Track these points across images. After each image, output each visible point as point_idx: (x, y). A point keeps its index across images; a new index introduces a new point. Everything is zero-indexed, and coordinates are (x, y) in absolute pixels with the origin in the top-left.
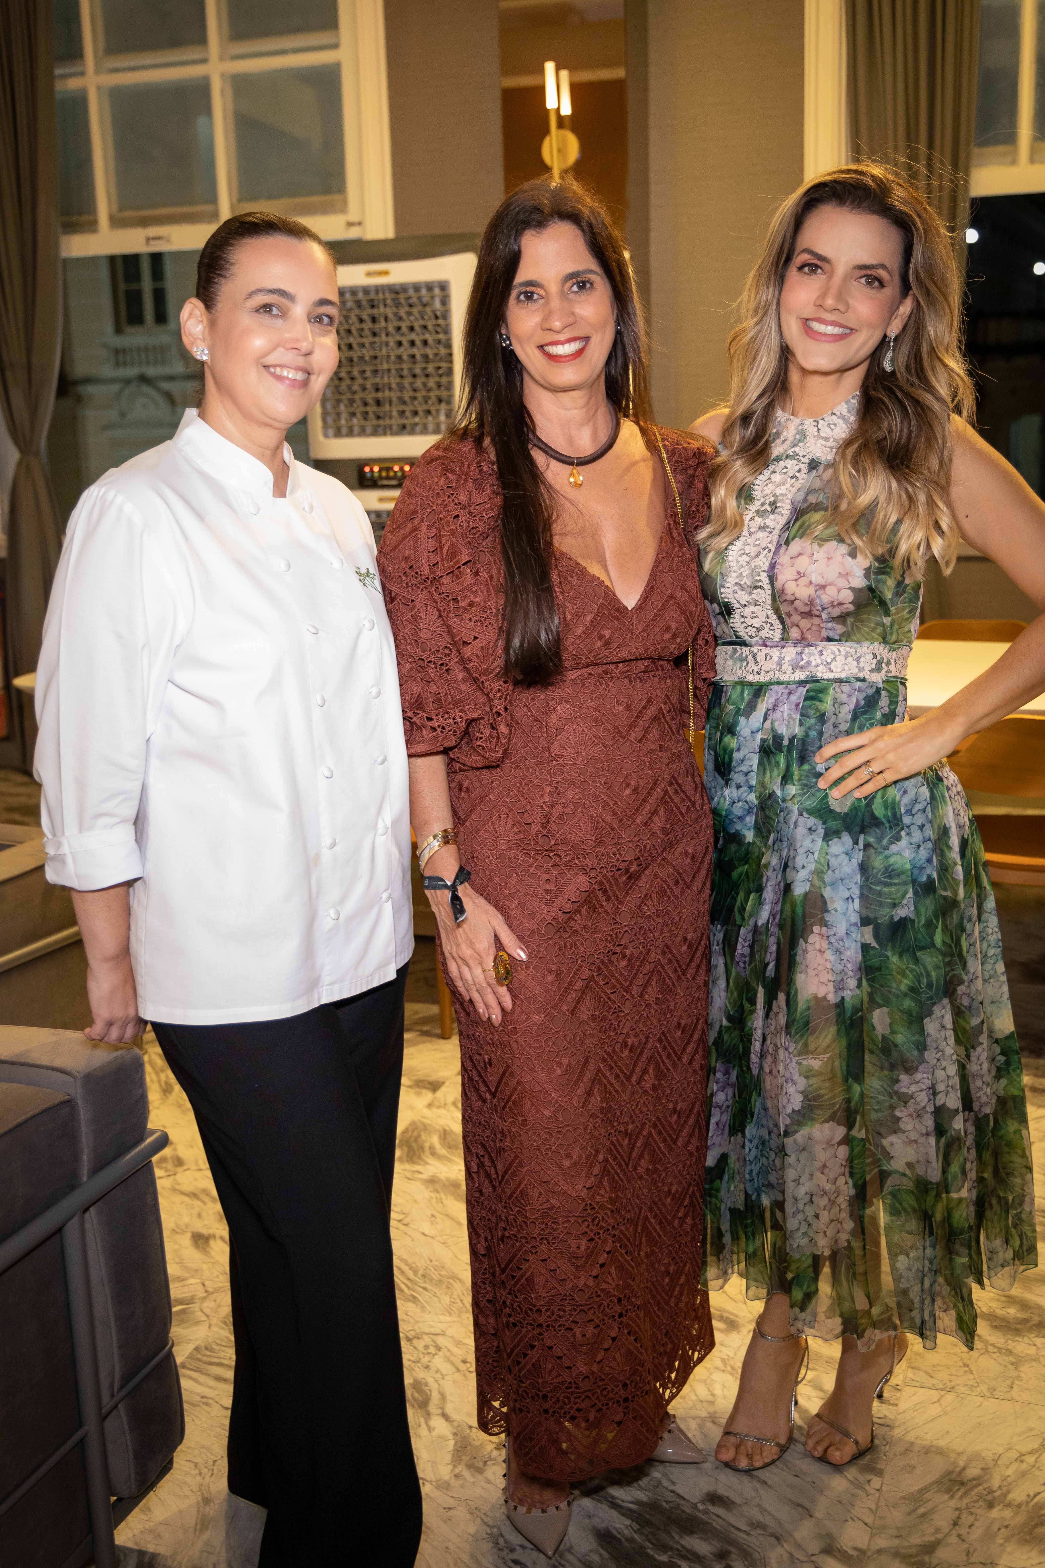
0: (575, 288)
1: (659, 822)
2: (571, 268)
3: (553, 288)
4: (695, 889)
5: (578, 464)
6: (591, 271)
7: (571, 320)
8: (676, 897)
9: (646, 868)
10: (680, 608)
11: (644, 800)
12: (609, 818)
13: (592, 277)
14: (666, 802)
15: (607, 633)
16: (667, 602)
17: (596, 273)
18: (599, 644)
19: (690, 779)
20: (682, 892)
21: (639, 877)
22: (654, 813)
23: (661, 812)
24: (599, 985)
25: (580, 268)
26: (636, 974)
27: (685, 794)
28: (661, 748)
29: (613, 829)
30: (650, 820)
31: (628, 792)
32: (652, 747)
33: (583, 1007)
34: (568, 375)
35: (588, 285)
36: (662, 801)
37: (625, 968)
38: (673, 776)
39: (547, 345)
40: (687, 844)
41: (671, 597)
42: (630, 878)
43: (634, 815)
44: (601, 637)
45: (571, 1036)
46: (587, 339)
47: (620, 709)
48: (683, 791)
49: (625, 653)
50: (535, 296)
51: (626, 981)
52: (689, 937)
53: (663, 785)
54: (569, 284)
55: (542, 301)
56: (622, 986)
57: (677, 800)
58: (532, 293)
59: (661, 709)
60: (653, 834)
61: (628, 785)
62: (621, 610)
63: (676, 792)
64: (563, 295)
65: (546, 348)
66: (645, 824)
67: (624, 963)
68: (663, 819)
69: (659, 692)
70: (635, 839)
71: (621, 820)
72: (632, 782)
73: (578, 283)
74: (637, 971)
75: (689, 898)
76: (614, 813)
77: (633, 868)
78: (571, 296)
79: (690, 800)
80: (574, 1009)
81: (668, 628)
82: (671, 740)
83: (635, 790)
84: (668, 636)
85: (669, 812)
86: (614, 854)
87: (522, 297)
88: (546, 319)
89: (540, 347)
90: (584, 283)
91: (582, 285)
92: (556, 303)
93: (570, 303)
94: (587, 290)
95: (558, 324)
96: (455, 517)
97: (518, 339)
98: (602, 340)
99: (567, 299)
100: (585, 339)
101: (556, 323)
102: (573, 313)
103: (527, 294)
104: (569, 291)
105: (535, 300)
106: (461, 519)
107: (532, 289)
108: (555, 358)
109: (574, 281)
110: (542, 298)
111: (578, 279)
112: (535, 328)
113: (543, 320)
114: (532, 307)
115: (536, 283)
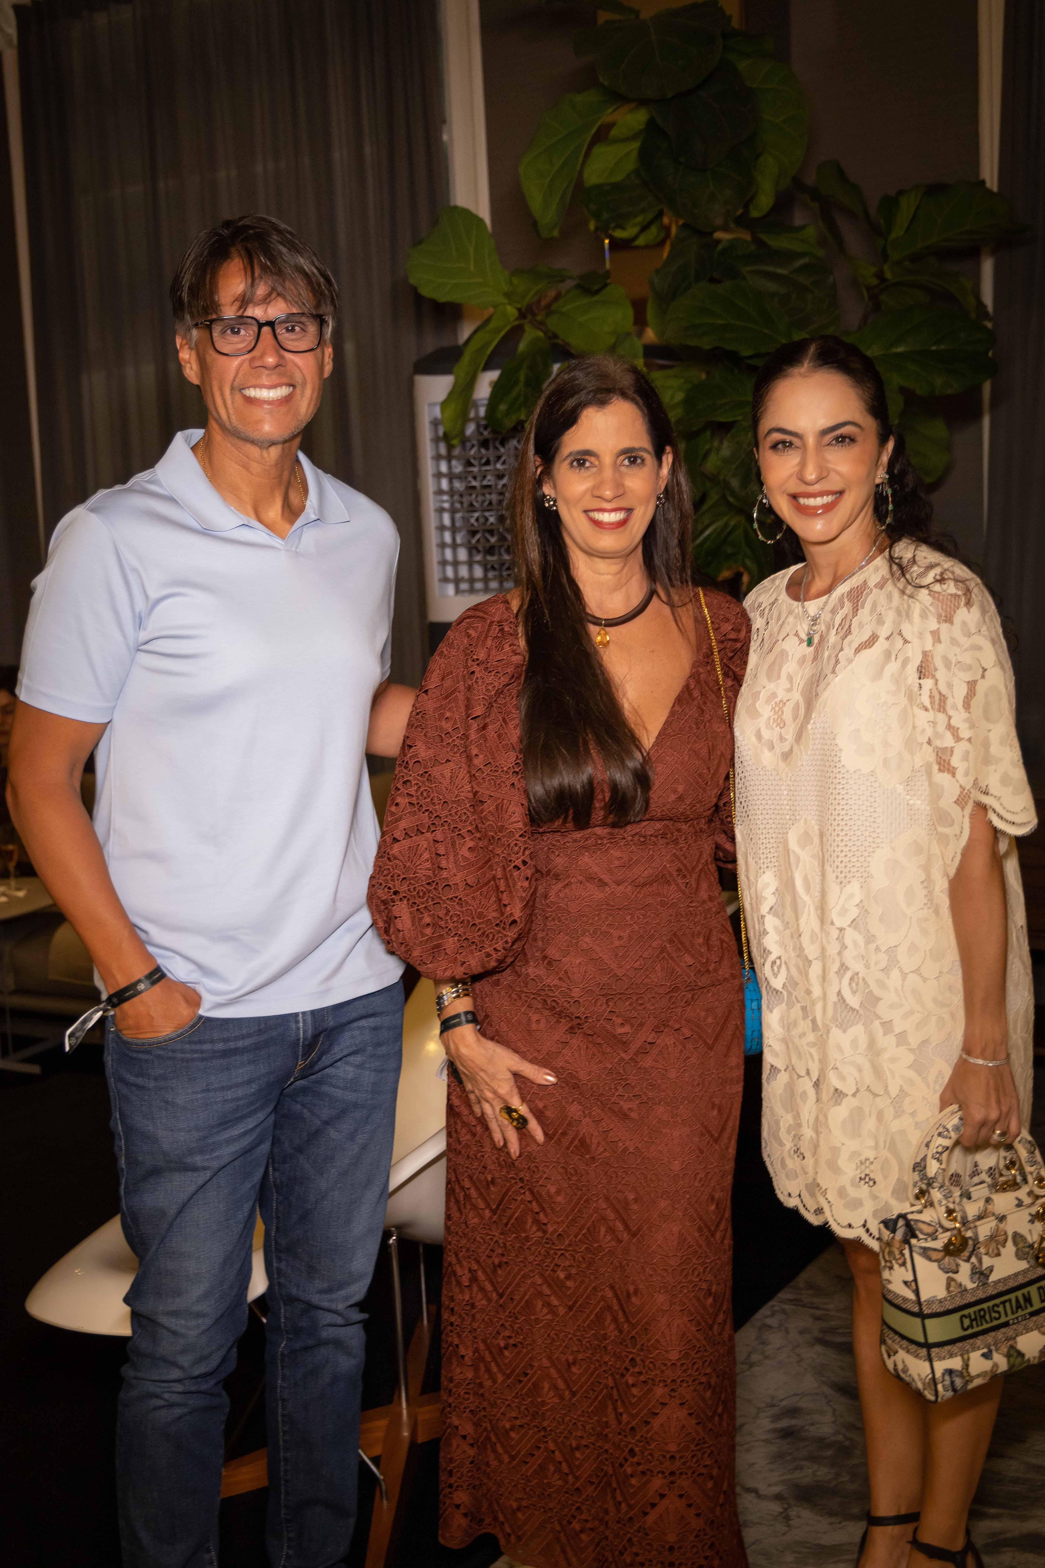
0: (626, 462)
2: (627, 443)
3: (607, 460)
5: (606, 625)
6: (645, 450)
7: (621, 492)
13: (645, 455)
17: (649, 453)
25: (636, 444)
34: (607, 541)
35: (639, 461)
39: (594, 511)
50: (587, 464)
54: (622, 458)
55: (594, 470)
58: (585, 461)
64: (616, 467)
65: (592, 514)
73: (629, 458)
78: (623, 469)
87: (575, 463)
88: (597, 487)
89: (586, 511)
90: (635, 458)
91: (633, 460)
92: (608, 473)
93: (622, 475)
94: (638, 465)
95: (608, 494)
96: (473, 672)
97: (566, 501)
98: (644, 513)
99: (619, 471)
100: (629, 511)
101: (608, 493)
102: (623, 485)
103: (578, 460)
104: (622, 465)
105: (588, 468)
106: (477, 675)
107: (586, 457)
108: (597, 524)
109: (628, 455)
110: (596, 466)
111: (631, 455)
112: (584, 493)
113: (594, 487)
114: (586, 473)
115: (588, 453)
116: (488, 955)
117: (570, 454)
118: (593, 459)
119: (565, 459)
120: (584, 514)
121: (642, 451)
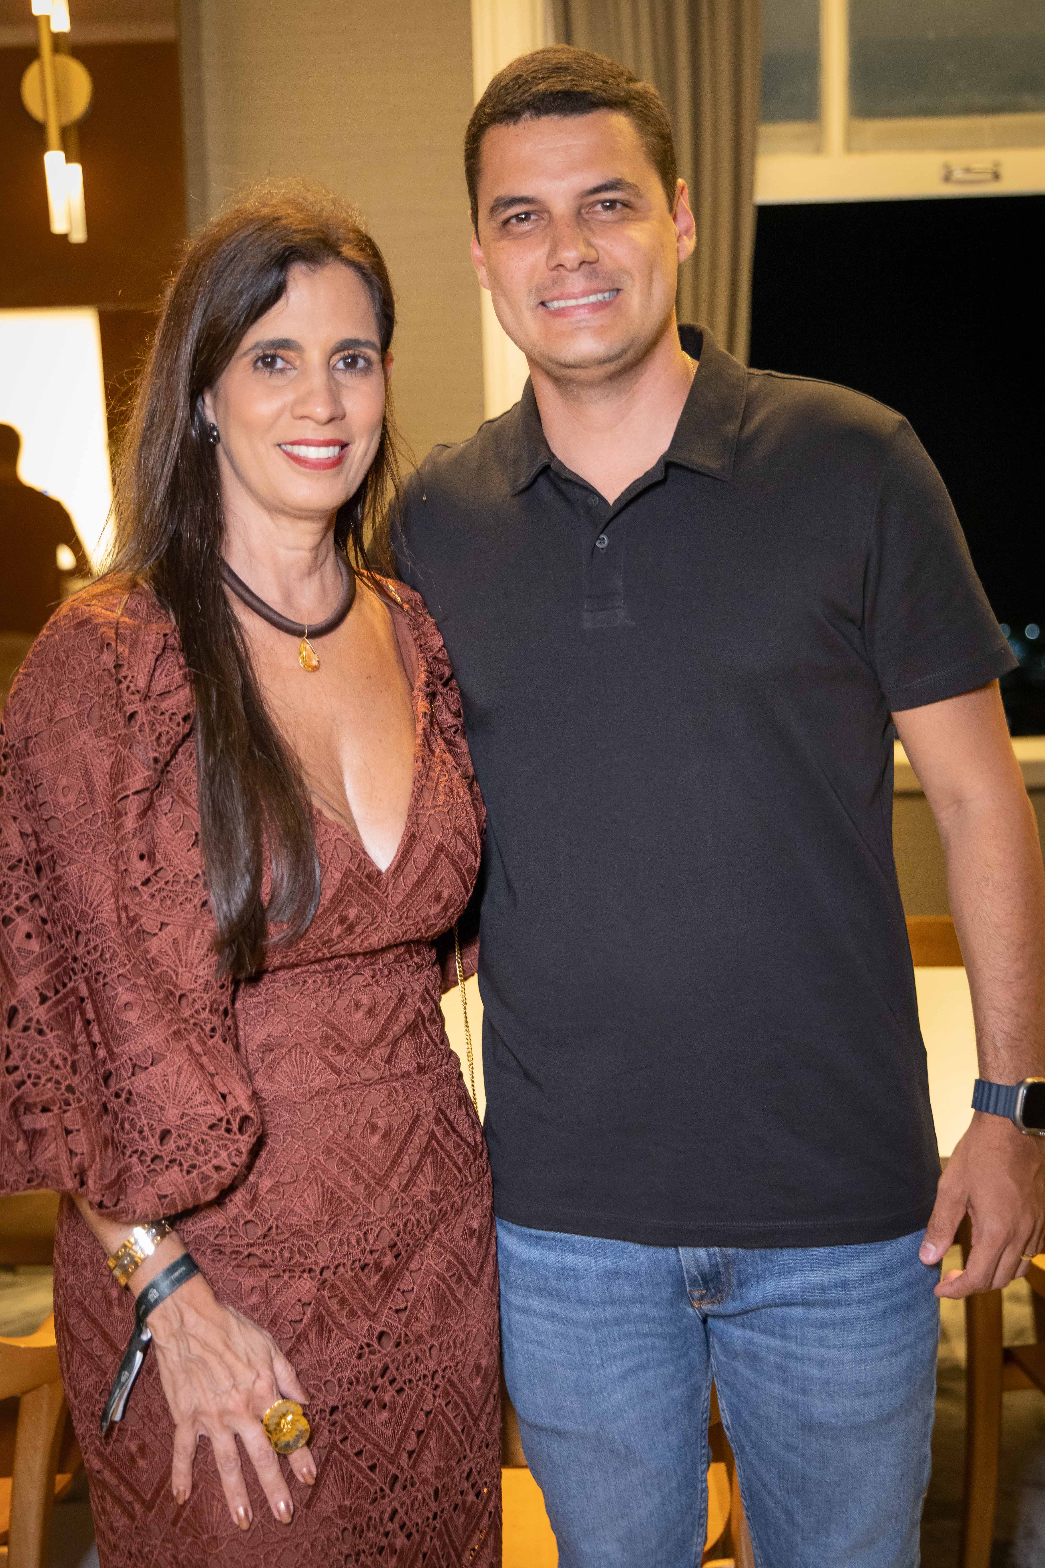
0: (341, 365)
1: (424, 1186)
3: (314, 357)
4: (485, 1286)
5: (309, 636)
7: (339, 413)
8: (459, 1303)
9: (410, 1258)
10: (454, 864)
11: (401, 1151)
12: (349, 1184)
13: (369, 355)
14: (434, 1151)
15: (352, 913)
16: (436, 856)
17: (374, 348)
18: (338, 930)
19: (464, 1111)
20: (467, 1294)
21: (400, 1275)
22: (416, 1170)
23: (428, 1167)
24: (346, 1456)
25: (359, 333)
26: (405, 1432)
27: (459, 1135)
28: (421, 1070)
29: (356, 1201)
30: (411, 1182)
31: (376, 1139)
32: (406, 1068)
33: (325, 1494)
35: (361, 363)
36: (426, 1151)
37: (386, 1424)
38: (440, 1109)
39: (295, 442)
40: (471, 1217)
41: (440, 848)
42: (385, 1277)
43: (387, 1175)
44: (343, 920)
45: (307, 1545)
46: (344, 445)
47: (360, 1015)
48: (455, 1131)
49: (375, 940)
51: (390, 1445)
52: (484, 1363)
53: (427, 1124)
54: (336, 357)
56: (385, 1453)
57: (450, 1146)
59: (419, 1012)
60: (419, 1205)
61: (374, 1128)
62: (374, 876)
63: (447, 1133)
64: (330, 368)
65: (290, 449)
66: (405, 1189)
67: (385, 1415)
68: (430, 1178)
69: (416, 987)
70: (390, 1215)
71: (368, 1186)
72: (381, 1124)
73: (344, 359)
74: (406, 1428)
75: (478, 1302)
76: (356, 1177)
77: (388, 1261)
78: (338, 374)
79: (469, 1145)
80: (310, 1500)
81: (438, 897)
82: (432, 1053)
83: (386, 1136)
84: (436, 909)
85: (438, 1165)
86: (358, 1242)
88: (301, 400)
90: (354, 358)
91: (352, 363)
92: (317, 379)
93: (337, 384)
94: (360, 369)
95: (322, 411)
96: (132, 715)
97: (247, 427)
98: (365, 451)
99: (333, 378)
101: (319, 410)
102: (339, 401)
103: (265, 358)
104: (336, 367)
105: (282, 371)
106: (141, 718)
107: (281, 352)
108: (298, 462)
109: (342, 354)
110: (295, 368)
111: (346, 353)
112: (279, 414)
113: (296, 403)
114: (277, 381)
115: (285, 344)
116: (205, 1178)
117: (256, 346)
118: (291, 354)
119: (245, 354)
120: (277, 448)
121: (370, 348)
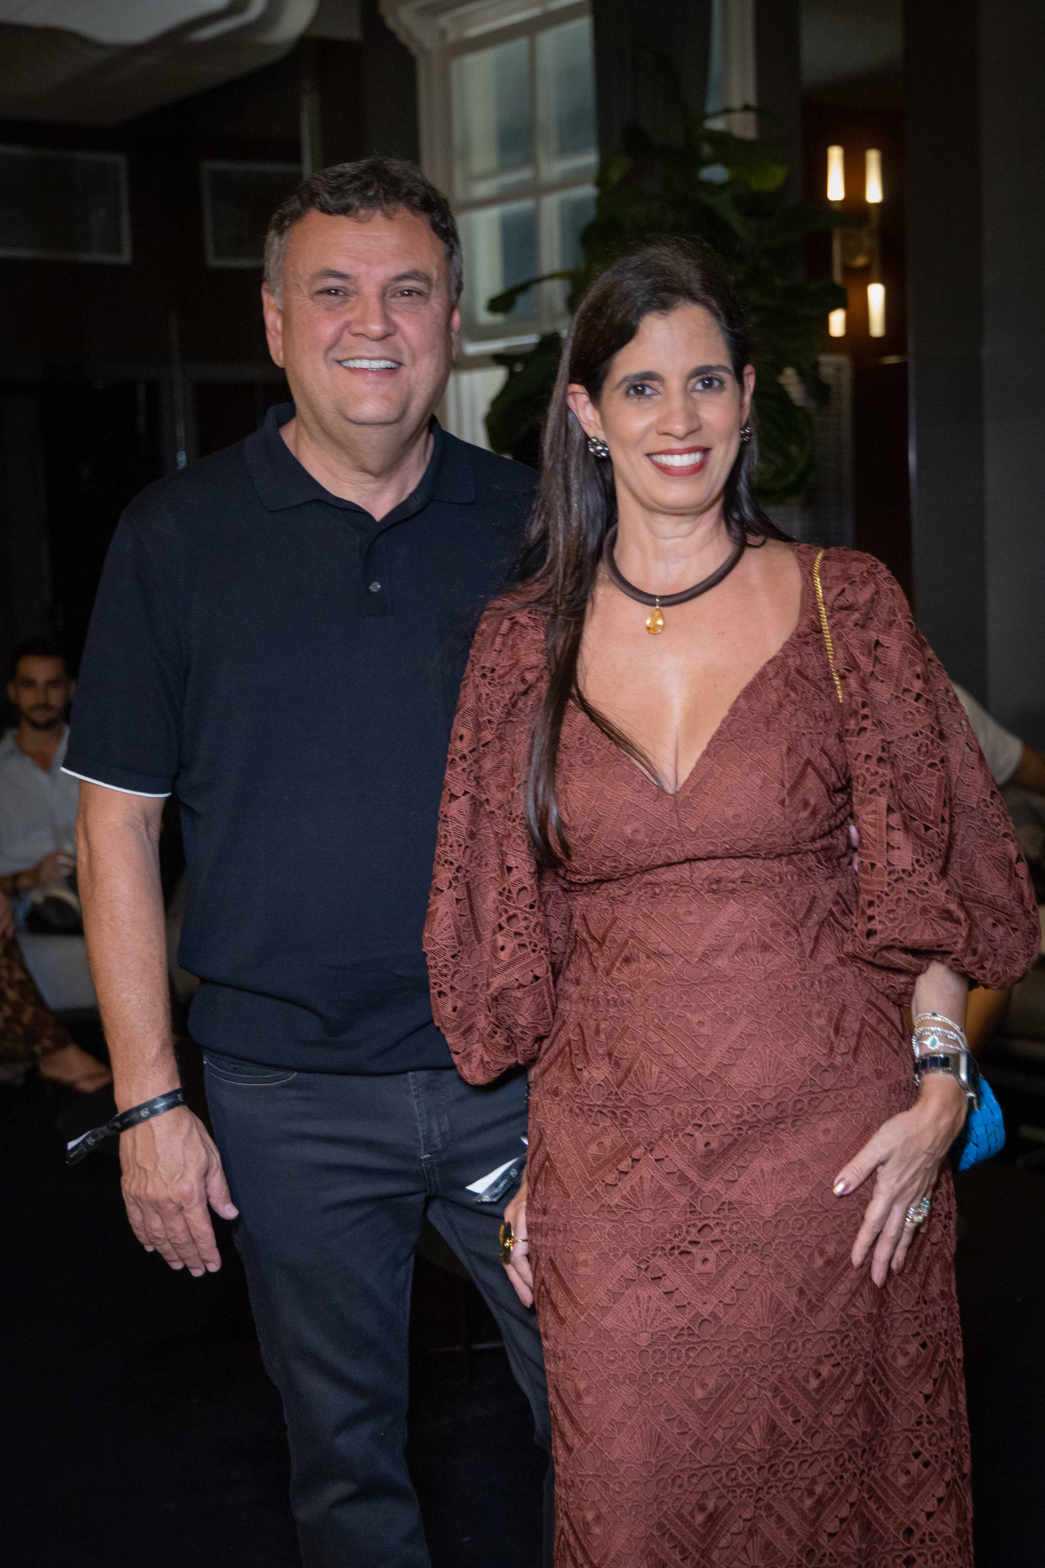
0: (699, 386)
2: (700, 361)
3: (675, 384)
5: (660, 604)
6: (723, 368)
7: (696, 425)
13: (723, 376)
17: (729, 371)
25: (713, 362)
34: (678, 493)
35: (716, 383)
39: (660, 453)
46: (709, 451)
50: (648, 391)
54: (693, 381)
55: (658, 398)
58: (643, 386)
64: (687, 392)
65: (657, 458)
73: (702, 381)
78: (696, 395)
87: (632, 392)
88: (664, 420)
89: (649, 455)
90: (710, 379)
91: (708, 384)
92: (677, 401)
93: (695, 403)
94: (716, 389)
95: (679, 428)
97: (623, 443)
98: (726, 454)
99: (691, 398)
100: (706, 451)
101: (677, 427)
102: (697, 416)
103: (635, 387)
104: (694, 390)
107: (647, 382)
108: (665, 469)
109: (701, 377)
110: (659, 394)
111: (705, 376)
112: (647, 431)
113: (660, 421)
114: (646, 404)
115: (650, 376)
117: (625, 379)
118: (655, 384)
119: (618, 386)
120: (647, 458)
121: (722, 371)
